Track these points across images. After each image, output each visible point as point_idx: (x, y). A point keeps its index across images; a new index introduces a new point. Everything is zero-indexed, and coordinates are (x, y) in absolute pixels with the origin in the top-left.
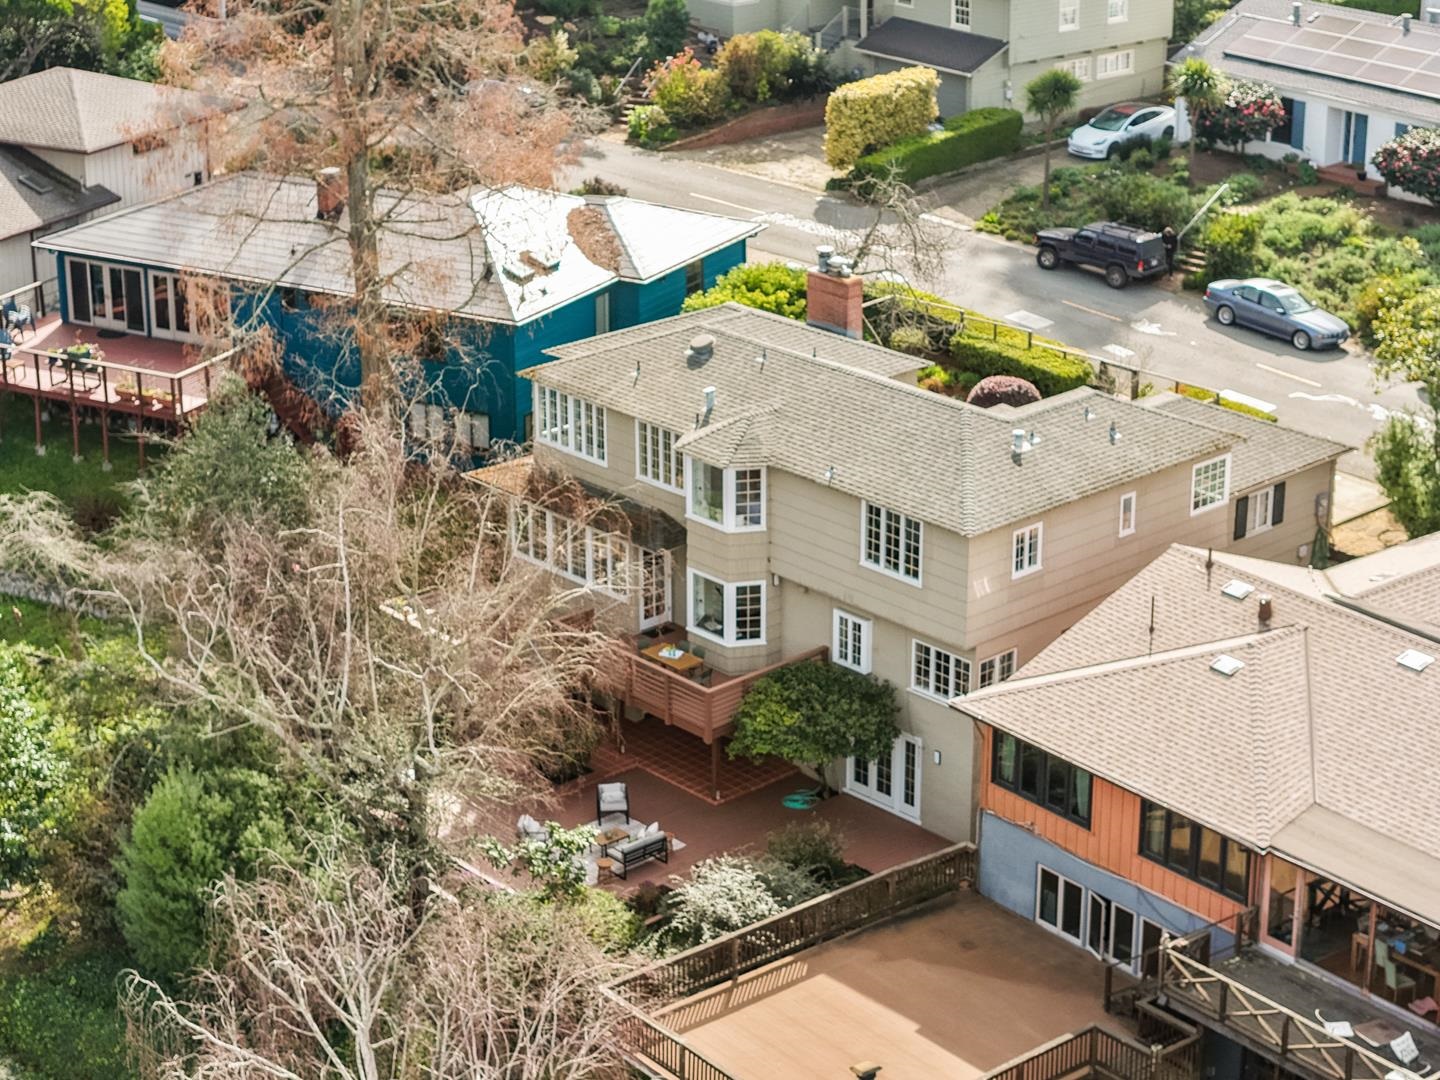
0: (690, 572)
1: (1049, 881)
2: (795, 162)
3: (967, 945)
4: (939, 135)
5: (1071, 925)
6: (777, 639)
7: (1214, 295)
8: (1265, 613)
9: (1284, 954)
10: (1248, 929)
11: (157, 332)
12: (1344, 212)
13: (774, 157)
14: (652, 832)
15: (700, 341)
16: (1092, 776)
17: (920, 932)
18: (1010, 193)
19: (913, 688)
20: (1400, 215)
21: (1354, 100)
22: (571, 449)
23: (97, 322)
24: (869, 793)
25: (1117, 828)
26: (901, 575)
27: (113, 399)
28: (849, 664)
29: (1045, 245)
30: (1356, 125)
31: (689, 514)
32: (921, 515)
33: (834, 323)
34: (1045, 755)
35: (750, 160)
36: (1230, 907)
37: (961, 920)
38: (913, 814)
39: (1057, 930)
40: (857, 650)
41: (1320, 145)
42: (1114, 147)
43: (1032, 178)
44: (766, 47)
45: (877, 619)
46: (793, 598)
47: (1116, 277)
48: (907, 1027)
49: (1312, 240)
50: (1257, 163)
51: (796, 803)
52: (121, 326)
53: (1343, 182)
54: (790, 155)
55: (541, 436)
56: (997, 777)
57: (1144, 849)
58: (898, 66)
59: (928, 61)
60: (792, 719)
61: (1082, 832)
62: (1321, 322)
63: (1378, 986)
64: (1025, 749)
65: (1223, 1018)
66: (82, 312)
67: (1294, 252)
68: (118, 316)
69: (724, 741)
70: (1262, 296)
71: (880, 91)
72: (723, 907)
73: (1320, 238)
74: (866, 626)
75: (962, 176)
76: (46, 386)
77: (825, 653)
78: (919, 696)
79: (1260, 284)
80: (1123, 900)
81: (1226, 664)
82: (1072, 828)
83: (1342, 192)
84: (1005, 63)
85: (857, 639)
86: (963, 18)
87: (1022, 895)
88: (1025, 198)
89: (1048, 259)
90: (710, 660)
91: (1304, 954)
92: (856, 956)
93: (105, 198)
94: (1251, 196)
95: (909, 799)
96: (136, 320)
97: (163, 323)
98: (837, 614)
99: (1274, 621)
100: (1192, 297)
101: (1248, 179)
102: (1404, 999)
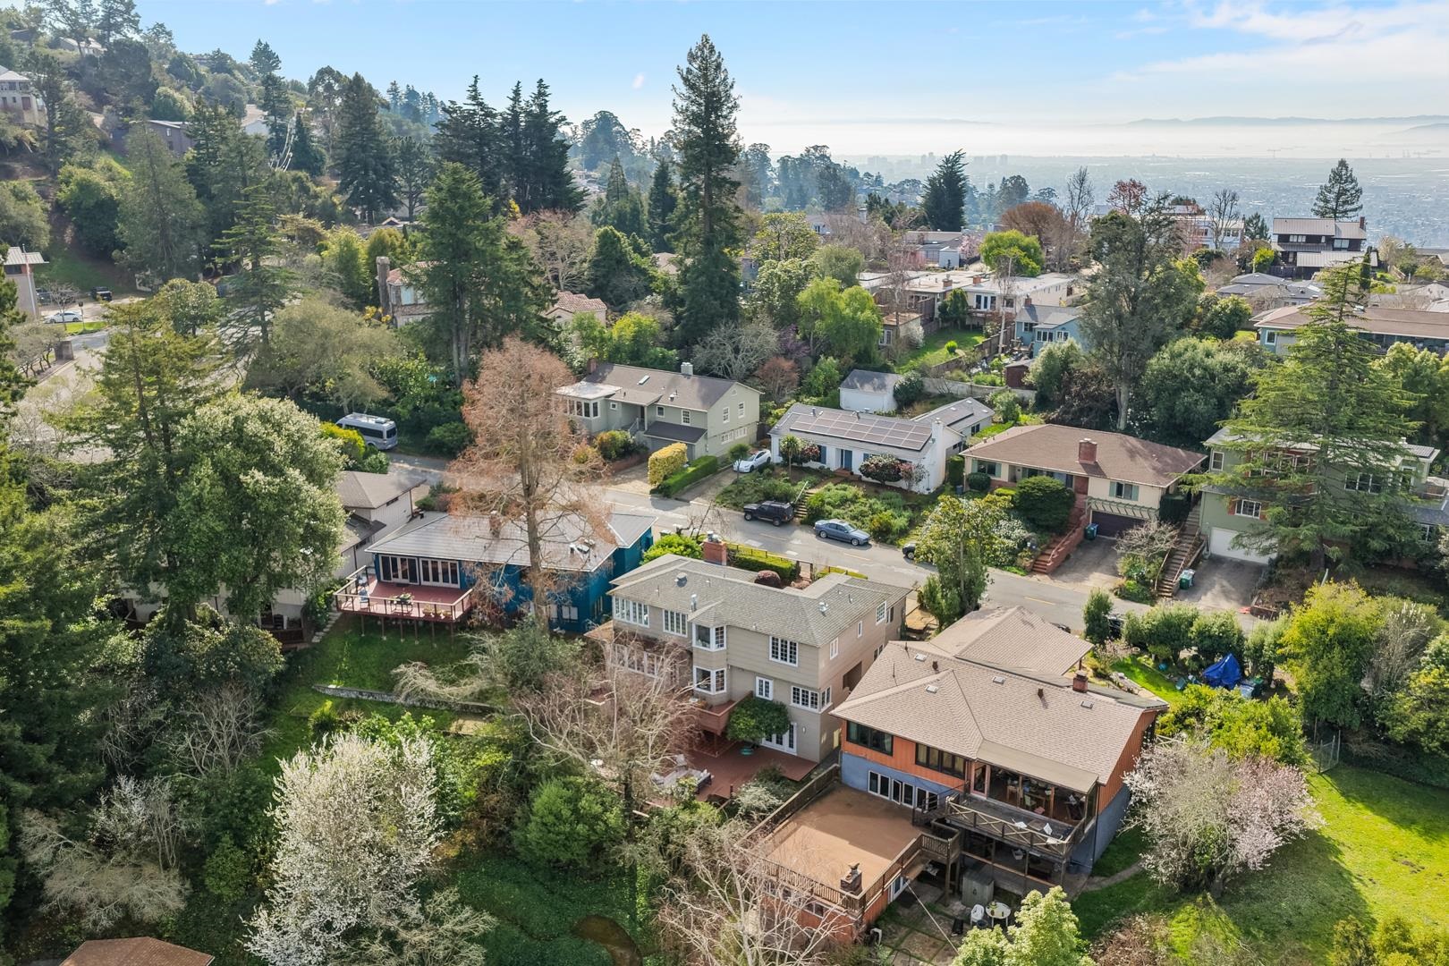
0: (695, 667)
1: (874, 776)
2: (633, 483)
3: (849, 805)
4: (691, 469)
5: (884, 791)
6: (730, 689)
7: (818, 527)
8: (935, 666)
9: (982, 797)
10: (967, 789)
11: (423, 583)
12: (852, 490)
13: (624, 481)
14: (705, 774)
15: (681, 575)
16: (892, 736)
17: (828, 800)
18: (721, 490)
19: (792, 704)
20: (873, 489)
21: (846, 446)
22: (631, 621)
23: (394, 580)
24: (773, 745)
25: (904, 756)
26: (788, 663)
27: (422, 615)
28: (764, 697)
29: (747, 512)
30: (846, 456)
31: (694, 645)
32: (797, 640)
33: (717, 561)
34: (872, 729)
35: (616, 483)
36: (961, 782)
37: (841, 795)
38: (793, 752)
39: (878, 794)
40: (767, 691)
41: (832, 462)
42: (752, 468)
43: (727, 482)
44: (613, 438)
45: (775, 679)
46: (736, 672)
47: (777, 522)
48: (846, 843)
49: (844, 501)
50: (809, 471)
51: (746, 752)
52: (406, 581)
53: (845, 476)
54: (630, 480)
55: (616, 616)
56: (849, 739)
57: (917, 762)
58: (671, 443)
59: (681, 439)
60: (753, 723)
61: (888, 757)
62: (862, 535)
63: (1023, 805)
64: (859, 726)
65: (975, 826)
66: (387, 576)
67: (838, 506)
68: (404, 576)
69: (724, 733)
70: (837, 527)
71: (668, 454)
72: (757, 803)
73: (847, 500)
74: (771, 683)
75: (698, 484)
76: (389, 612)
77: (752, 694)
78: (796, 707)
79: (836, 521)
80: (908, 780)
81: (932, 688)
82: (884, 756)
83: (846, 480)
84: (706, 438)
85: (767, 687)
86: (687, 420)
87: (862, 782)
88: (727, 492)
89: (749, 517)
90: (709, 701)
91: (990, 796)
92: (812, 815)
93: (379, 526)
94: (814, 485)
95: (791, 746)
96: (413, 578)
97: (426, 579)
98: (758, 679)
99: (940, 668)
100: (807, 527)
101: (813, 478)
102: (1033, 809)
